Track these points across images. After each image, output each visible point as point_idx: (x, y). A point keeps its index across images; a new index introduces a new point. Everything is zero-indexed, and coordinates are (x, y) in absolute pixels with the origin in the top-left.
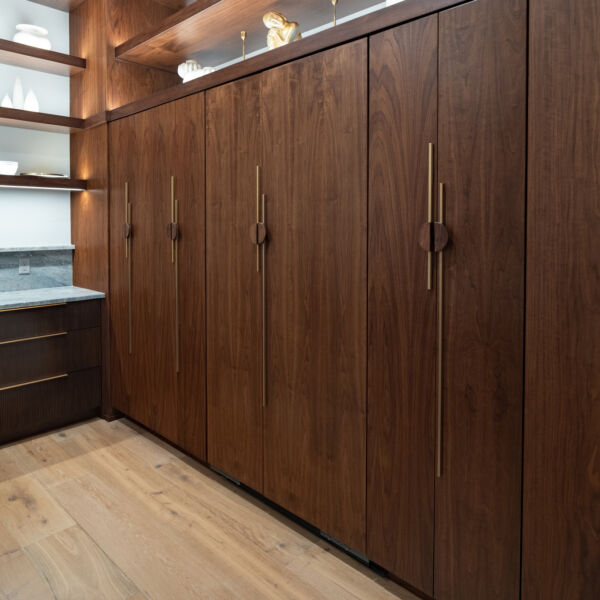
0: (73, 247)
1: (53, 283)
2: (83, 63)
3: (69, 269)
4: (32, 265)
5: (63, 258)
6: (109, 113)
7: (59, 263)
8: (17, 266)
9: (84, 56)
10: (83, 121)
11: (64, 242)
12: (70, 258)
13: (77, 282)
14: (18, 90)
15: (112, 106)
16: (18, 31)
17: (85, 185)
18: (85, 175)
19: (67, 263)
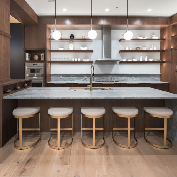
0: (161, 74)
1: (157, 80)
2: (164, 39)
3: (160, 78)
4: (154, 77)
5: (159, 76)
6: (171, 49)
7: (158, 77)
8: (151, 77)
9: (164, 38)
10: (164, 50)
11: (159, 73)
12: (160, 76)
13: (161, 81)
14: (152, 46)
15: (172, 47)
16: (152, 36)
17: (164, 62)
18: (164, 60)
19: (160, 77)
